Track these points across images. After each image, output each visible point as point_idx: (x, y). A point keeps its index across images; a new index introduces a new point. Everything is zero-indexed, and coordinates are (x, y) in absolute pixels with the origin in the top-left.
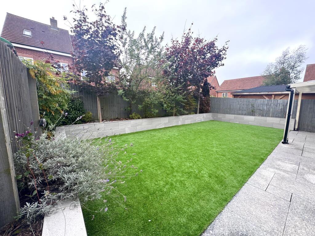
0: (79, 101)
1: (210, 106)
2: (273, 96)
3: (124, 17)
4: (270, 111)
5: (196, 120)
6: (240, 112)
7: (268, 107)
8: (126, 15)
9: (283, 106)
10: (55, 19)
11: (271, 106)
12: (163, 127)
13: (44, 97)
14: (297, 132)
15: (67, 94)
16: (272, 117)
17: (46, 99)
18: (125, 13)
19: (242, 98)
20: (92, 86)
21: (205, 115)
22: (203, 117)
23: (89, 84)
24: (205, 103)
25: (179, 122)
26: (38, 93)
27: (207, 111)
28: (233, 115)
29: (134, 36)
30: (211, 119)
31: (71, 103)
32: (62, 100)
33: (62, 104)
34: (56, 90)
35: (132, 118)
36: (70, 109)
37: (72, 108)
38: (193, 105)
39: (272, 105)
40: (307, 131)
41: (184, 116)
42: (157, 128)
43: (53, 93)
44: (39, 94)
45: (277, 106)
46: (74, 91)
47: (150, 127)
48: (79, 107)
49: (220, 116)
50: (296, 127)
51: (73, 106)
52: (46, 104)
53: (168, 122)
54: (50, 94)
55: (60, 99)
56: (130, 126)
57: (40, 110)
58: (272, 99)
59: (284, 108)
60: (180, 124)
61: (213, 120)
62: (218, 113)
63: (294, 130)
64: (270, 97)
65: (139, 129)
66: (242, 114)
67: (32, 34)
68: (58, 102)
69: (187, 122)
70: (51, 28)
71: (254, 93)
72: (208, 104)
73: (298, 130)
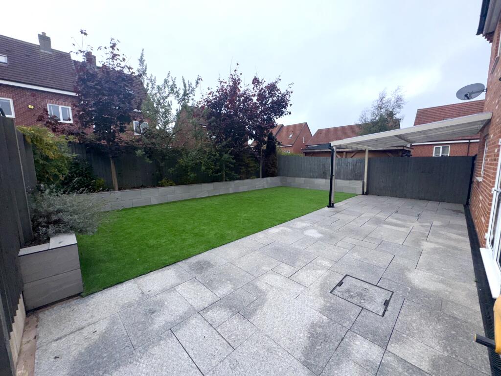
0: (85, 164)
1: (277, 168)
2: (345, 153)
3: (141, 61)
4: (341, 172)
5: (257, 187)
6: (312, 174)
7: (339, 167)
8: (144, 58)
9: (354, 166)
10: (47, 35)
11: (341, 165)
12: (207, 195)
13: (41, 162)
14: (366, 197)
15: (67, 159)
16: (343, 179)
17: (43, 165)
18: (142, 56)
19: (314, 156)
20: (102, 145)
21: (269, 179)
22: (267, 183)
23: (99, 142)
24: (270, 164)
25: (230, 189)
26: (34, 158)
27: (273, 175)
28: (304, 179)
29: (156, 82)
30: (280, 184)
31: (74, 167)
32: (61, 165)
33: (61, 169)
34: (54, 154)
35: (162, 186)
36: (74, 175)
37: (76, 174)
38: (251, 167)
39: (343, 164)
40: (375, 195)
41: (237, 182)
42: (198, 196)
43: (51, 157)
44: (36, 159)
45: (347, 166)
46: (76, 154)
47: (187, 196)
48: (86, 172)
49: (289, 179)
50: (365, 191)
51: (78, 172)
52: (43, 169)
53: (213, 189)
54: (47, 158)
55: (59, 164)
56: (158, 195)
57: (37, 175)
58: (344, 157)
59: (354, 168)
60: (231, 191)
61: (281, 186)
62: (287, 176)
63: (363, 194)
64: (341, 154)
65: (170, 198)
66: (314, 177)
67: (8, 60)
68: (57, 167)
69: (241, 189)
70: (41, 50)
71: (325, 150)
72: (274, 165)
73: (367, 194)
